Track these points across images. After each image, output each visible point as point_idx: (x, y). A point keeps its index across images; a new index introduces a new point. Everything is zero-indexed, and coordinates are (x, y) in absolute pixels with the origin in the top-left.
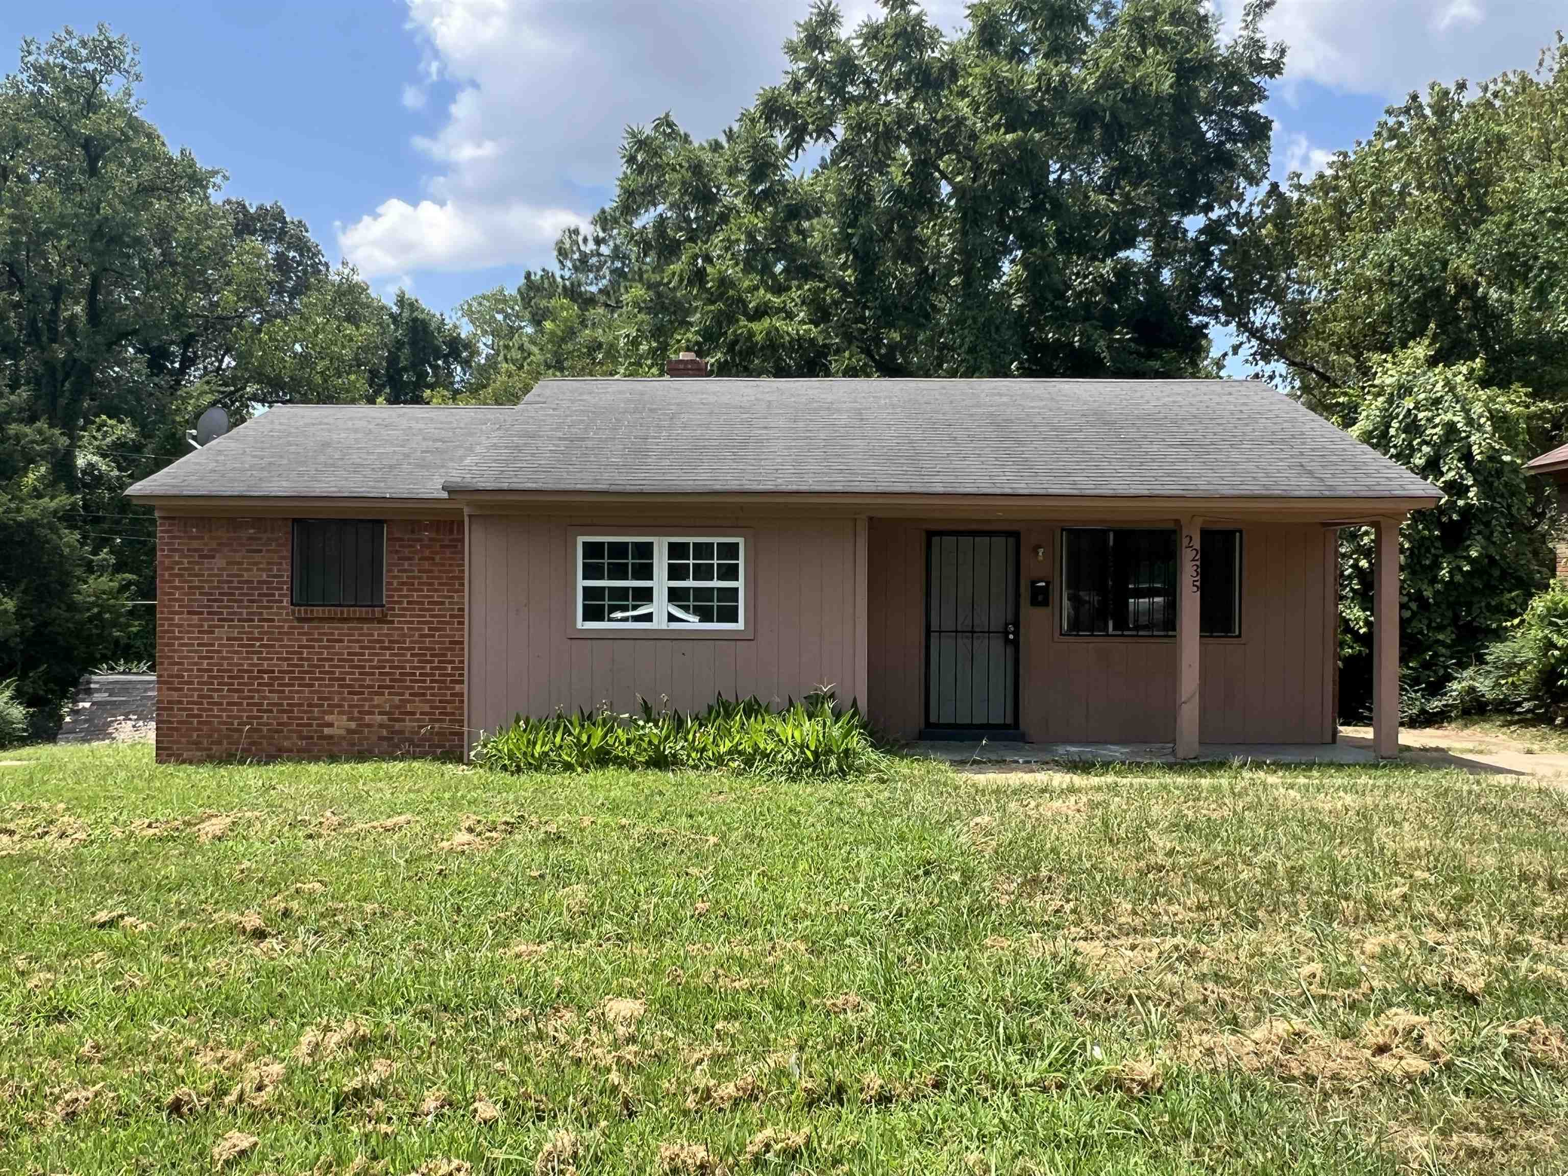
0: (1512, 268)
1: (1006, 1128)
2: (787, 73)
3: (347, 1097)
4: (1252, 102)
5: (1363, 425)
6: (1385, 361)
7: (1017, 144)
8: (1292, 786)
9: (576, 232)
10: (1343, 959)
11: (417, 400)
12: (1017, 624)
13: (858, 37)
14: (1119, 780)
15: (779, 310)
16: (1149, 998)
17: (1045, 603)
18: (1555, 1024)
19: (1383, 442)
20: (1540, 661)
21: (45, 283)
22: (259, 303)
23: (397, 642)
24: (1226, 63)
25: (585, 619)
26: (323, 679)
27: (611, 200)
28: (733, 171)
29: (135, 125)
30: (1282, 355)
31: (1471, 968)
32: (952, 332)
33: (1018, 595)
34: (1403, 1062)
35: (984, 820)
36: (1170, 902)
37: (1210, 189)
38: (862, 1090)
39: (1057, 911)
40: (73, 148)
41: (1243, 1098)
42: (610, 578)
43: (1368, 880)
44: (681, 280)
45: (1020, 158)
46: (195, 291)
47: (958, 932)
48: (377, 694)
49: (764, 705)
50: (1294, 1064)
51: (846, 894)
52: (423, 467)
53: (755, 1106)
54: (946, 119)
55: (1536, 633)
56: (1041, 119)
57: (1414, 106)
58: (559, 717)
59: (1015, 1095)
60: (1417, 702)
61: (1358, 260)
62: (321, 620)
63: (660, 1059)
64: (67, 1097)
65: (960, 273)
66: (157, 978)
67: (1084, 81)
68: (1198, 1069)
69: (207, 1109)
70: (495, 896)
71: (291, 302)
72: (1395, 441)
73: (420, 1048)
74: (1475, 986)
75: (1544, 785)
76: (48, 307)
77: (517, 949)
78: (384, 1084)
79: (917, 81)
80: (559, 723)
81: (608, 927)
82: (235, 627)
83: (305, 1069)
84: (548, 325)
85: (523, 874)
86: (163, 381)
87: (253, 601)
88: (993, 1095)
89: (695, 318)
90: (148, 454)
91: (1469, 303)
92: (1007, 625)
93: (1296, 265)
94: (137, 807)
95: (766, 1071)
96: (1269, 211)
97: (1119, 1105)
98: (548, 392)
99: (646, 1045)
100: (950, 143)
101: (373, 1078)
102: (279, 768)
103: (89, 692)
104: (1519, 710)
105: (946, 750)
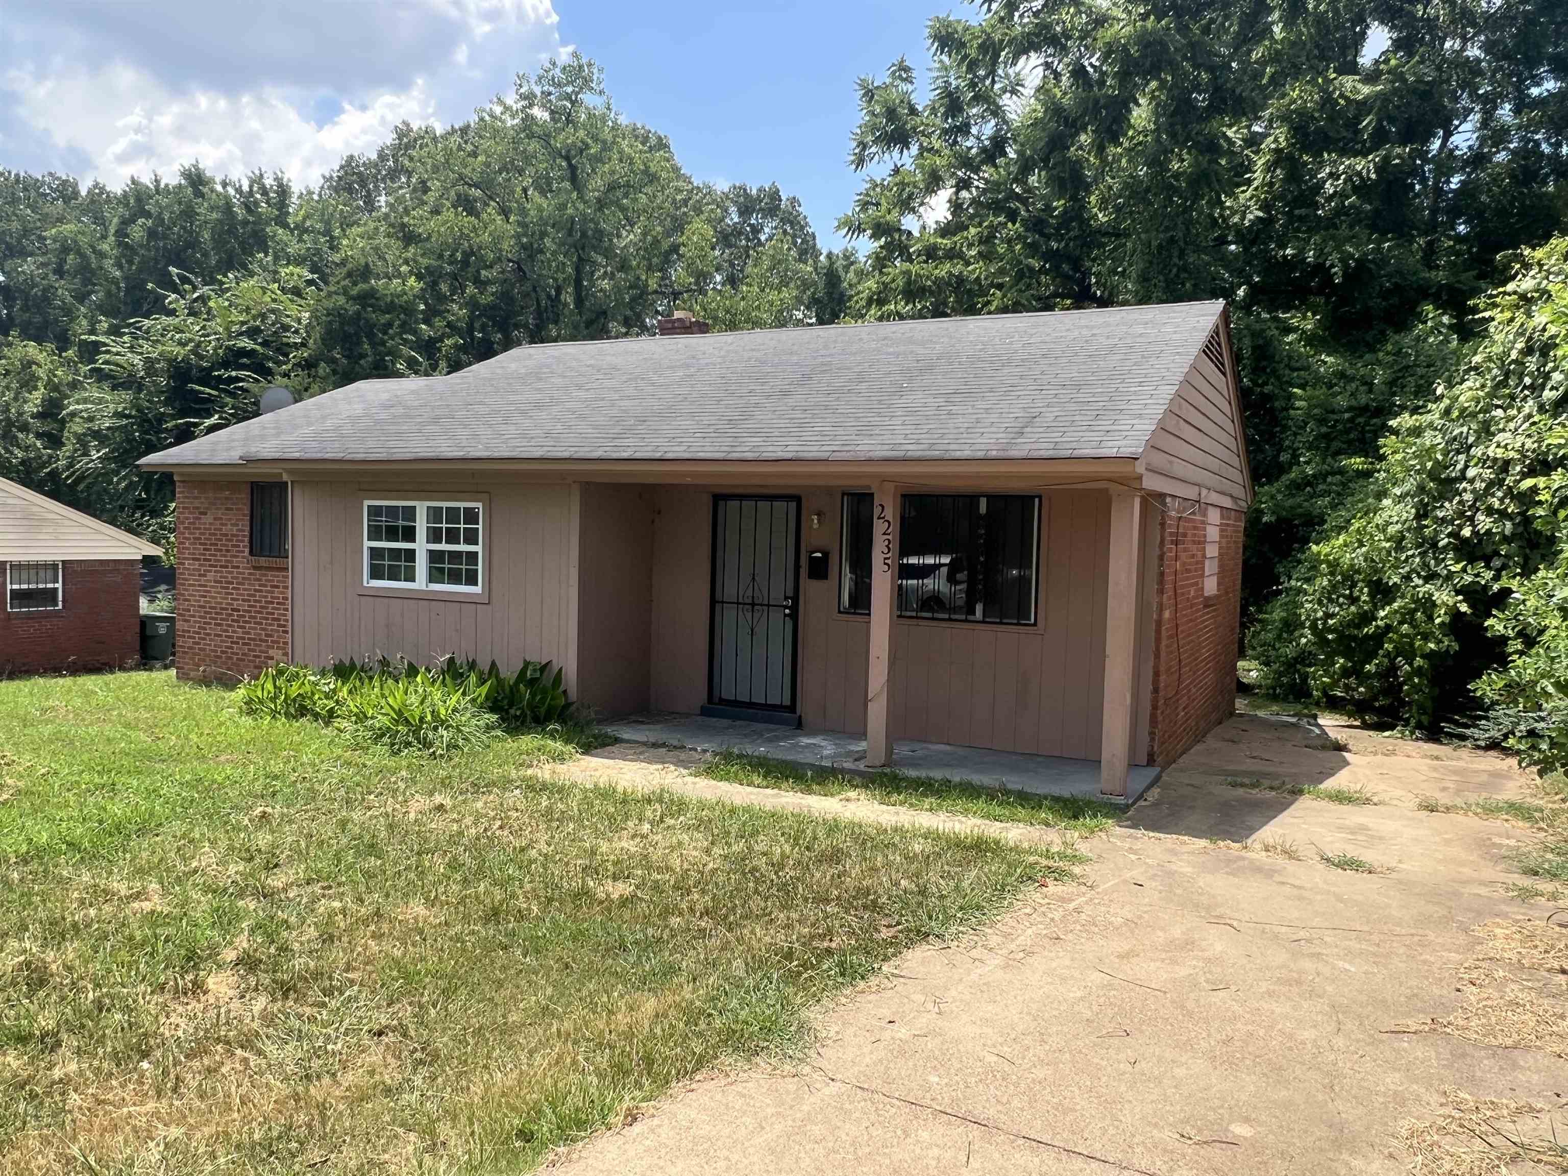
12: (796, 597)
25: (370, 576)
33: (797, 567)
42: (387, 540)
87: (228, 551)
92: (787, 599)
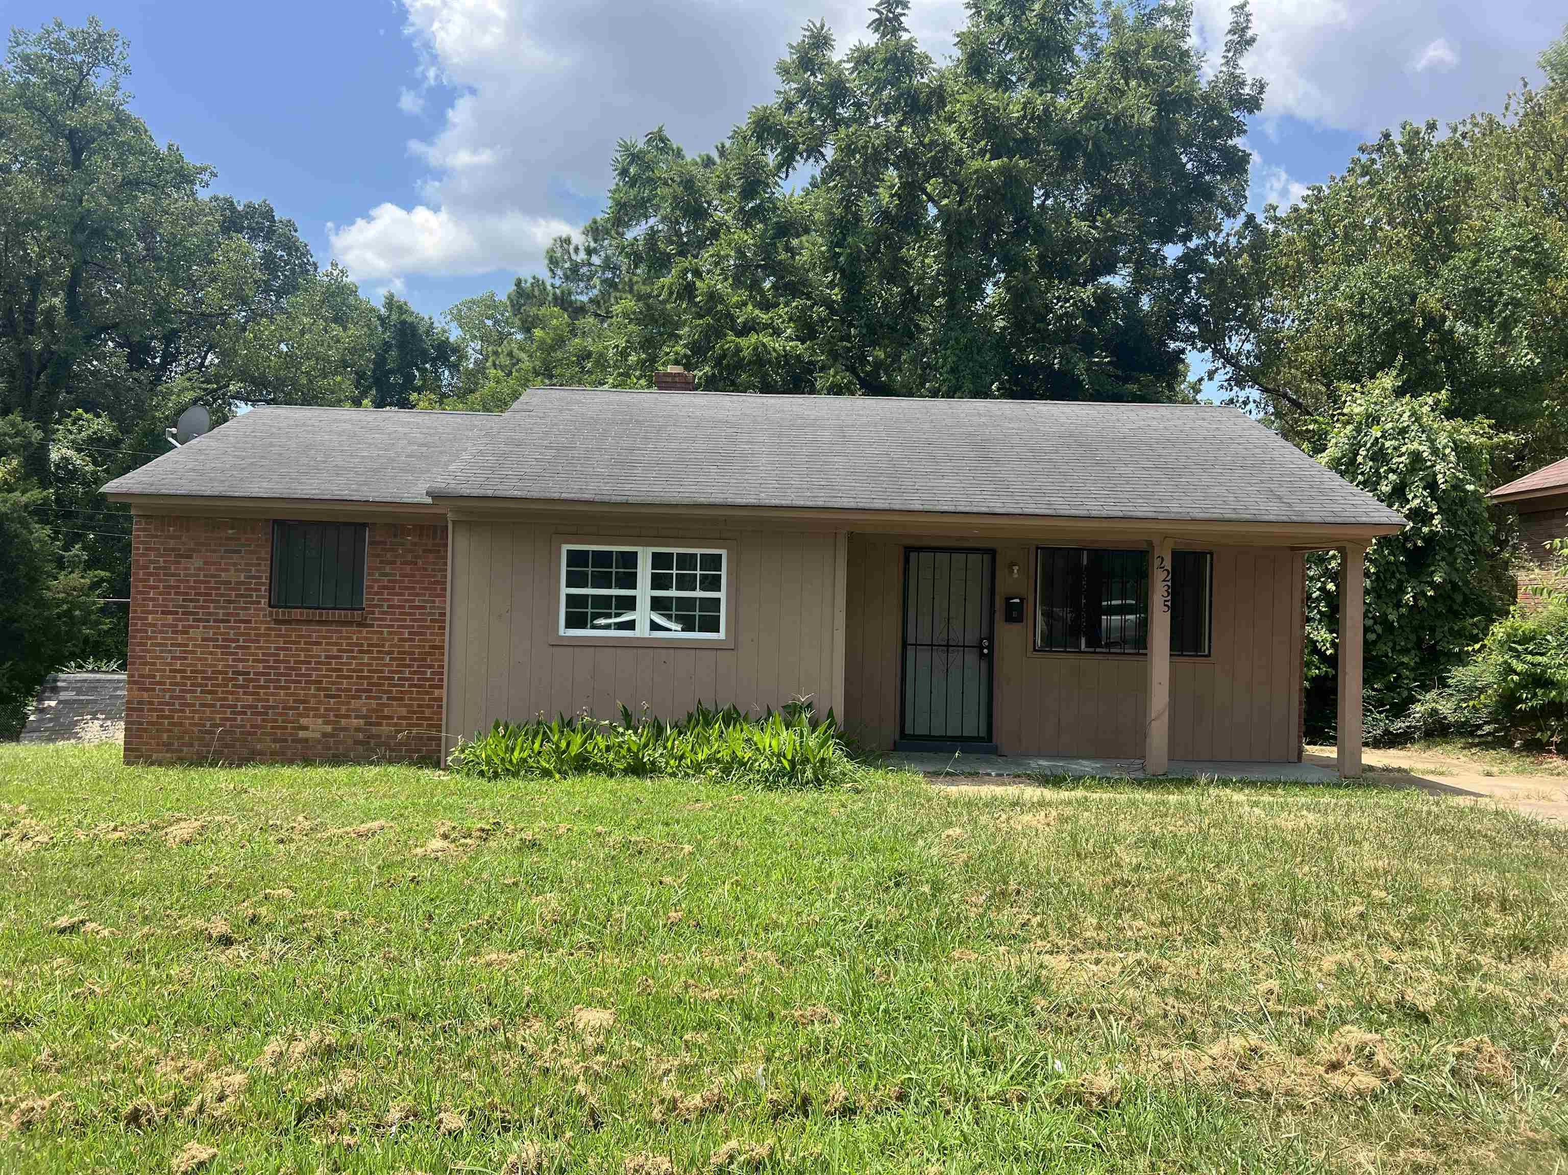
0: (1478, 303)
1: (966, 1140)
2: (779, 93)
3: (310, 1107)
4: (1231, 136)
5: (1332, 451)
6: (1355, 390)
7: (1002, 170)
8: (1256, 804)
9: (568, 241)
10: (1299, 975)
11: (404, 404)
12: (991, 639)
13: (848, 61)
14: (1088, 795)
15: (766, 326)
16: (1110, 1012)
17: (1020, 619)
18: (1502, 1043)
19: (1351, 469)
20: (1499, 687)
21: (24, 274)
22: (245, 301)
23: (377, 645)
24: (1205, 97)
25: (569, 625)
26: (300, 682)
27: (603, 210)
28: (724, 187)
29: (122, 120)
30: (1256, 382)
31: (1423, 988)
32: (935, 351)
33: (992, 611)
34: (1355, 1079)
35: (954, 832)
36: (1134, 917)
37: (1189, 221)
38: (826, 1102)
39: (1023, 925)
40: (56, 139)
41: (1199, 1113)
42: (593, 587)
43: (1326, 898)
44: (671, 293)
45: (1005, 184)
46: (178, 287)
47: (926, 943)
48: (354, 697)
49: (743, 715)
50: (1249, 1080)
51: (818, 904)
52: (408, 471)
53: (721, 1117)
54: (933, 143)
55: (1497, 658)
56: (1026, 146)
57: (1385, 142)
58: (539, 723)
59: (977, 1107)
60: (1381, 723)
61: (1330, 291)
62: (298, 622)
63: (627, 1069)
64: (23, 1106)
65: (944, 294)
66: (119, 985)
67: (1068, 111)
68: (1156, 1084)
69: (166, 1119)
70: (467, 903)
71: (277, 301)
72: (1363, 468)
73: (386, 1057)
74: (1427, 1004)
75: (1501, 807)
76: (26, 298)
77: (488, 958)
78: (349, 1093)
79: (906, 106)
80: (540, 730)
81: (581, 936)
82: (211, 627)
83: (267, 1079)
84: (538, 333)
85: (497, 880)
86: (143, 376)
87: (230, 602)
88: (955, 1108)
89: (684, 331)
90: (125, 450)
91: (1436, 336)
92: (981, 641)
93: (1271, 295)
94: (103, 810)
95: (733, 1081)
96: (1245, 242)
97: (1078, 1119)
98: (535, 401)
99: (614, 1055)
100: (937, 167)
101: (337, 1088)
102: (251, 771)
103: (55, 690)
104: (1479, 733)
105: (922, 761)
